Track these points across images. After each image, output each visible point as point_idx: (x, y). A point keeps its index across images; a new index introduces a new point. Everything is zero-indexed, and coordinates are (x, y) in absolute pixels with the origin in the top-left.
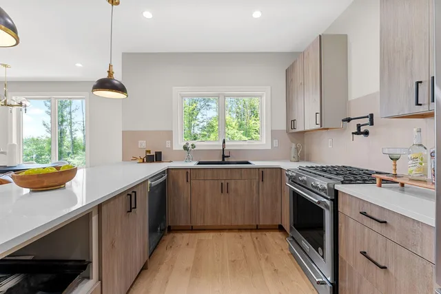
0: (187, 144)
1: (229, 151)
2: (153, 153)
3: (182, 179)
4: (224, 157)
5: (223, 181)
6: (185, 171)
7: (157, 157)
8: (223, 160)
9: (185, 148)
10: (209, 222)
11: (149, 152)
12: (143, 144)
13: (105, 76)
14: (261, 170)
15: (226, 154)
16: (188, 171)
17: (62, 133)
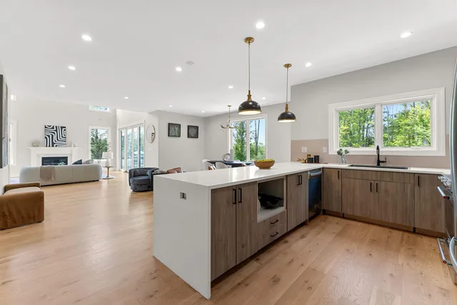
0: (341, 150)
1: (386, 157)
2: (312, 156)
3: (334, 177)
4: (379, 162)
5: (372, 182)
6: (337, 171)
7: (316, 160)
8: (378, 164)
9: (339, 153)
10: (358, 213)
11: (310, 155)
12: (305, 150)
13: (284, 111)
14: (417, 176)
15: (381, 160)
16: (339, 171)
17: (242, 141)
